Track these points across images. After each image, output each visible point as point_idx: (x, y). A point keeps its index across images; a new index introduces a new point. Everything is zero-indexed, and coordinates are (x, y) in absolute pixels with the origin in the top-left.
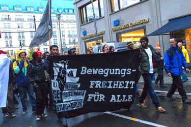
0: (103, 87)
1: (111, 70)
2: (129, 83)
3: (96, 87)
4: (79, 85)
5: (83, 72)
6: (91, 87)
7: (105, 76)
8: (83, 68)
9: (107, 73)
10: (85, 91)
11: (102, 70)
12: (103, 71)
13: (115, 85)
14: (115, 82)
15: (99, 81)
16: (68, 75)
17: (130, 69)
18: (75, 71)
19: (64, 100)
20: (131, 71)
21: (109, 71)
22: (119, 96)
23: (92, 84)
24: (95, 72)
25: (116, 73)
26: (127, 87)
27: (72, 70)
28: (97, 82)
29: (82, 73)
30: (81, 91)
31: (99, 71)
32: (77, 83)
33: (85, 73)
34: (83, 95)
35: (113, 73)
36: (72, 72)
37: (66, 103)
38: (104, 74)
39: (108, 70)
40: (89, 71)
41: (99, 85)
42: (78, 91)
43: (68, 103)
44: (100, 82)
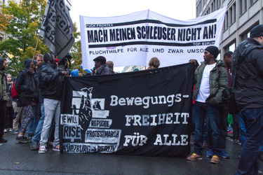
0: (144, 124)
1: (152, 98)
2: (180, 116)
3: (135, 124)
4: (110, 122)
5: (114, 103)
6: (128, 124)
7: (145, 107)
8: (112, 97)
9: (148, 103)
10: (120, 131)
11: (140, 98)
12: (141, 101)
13: (160, 120)
14: (160, 115)
15: (138, 116)
16: (94, 107)
17: (180, 95)
18: (102, 102)
19: (87, 140)
20: (181, 97)
21: (150, 100)
22: (166, 136)
23: (128, 120)
24: (130, 102)
25: (161, 102)
26: (177, 122)
27: (99, 100)
28: (136, 116)
29: (111, 104)
30: (113, 130)
31: (136, 101)
32: (108, 118)
33: (116, 104)
34: (117, 136)
35: (157, 102)
36: (98, 103)
37: (89, 145)
38: (143, 105)
39: (148, 98)
40: (122, 102)
41: (138, 121)
42: (110, 130)
43: (94, 145)
44: (140, 117)
